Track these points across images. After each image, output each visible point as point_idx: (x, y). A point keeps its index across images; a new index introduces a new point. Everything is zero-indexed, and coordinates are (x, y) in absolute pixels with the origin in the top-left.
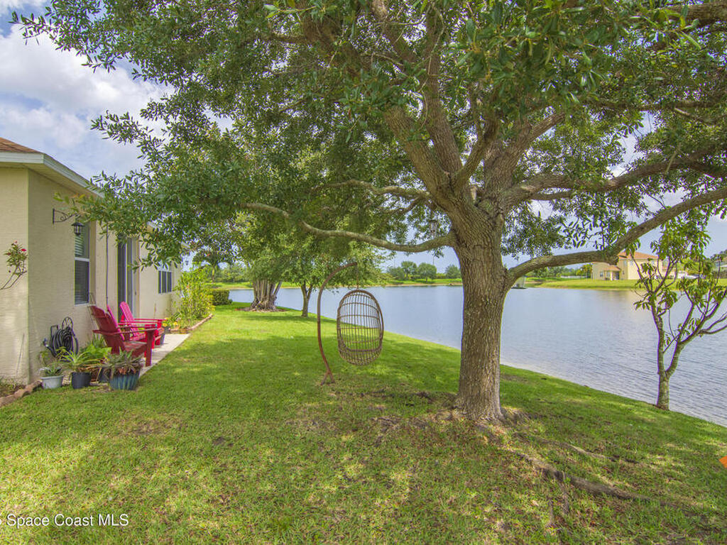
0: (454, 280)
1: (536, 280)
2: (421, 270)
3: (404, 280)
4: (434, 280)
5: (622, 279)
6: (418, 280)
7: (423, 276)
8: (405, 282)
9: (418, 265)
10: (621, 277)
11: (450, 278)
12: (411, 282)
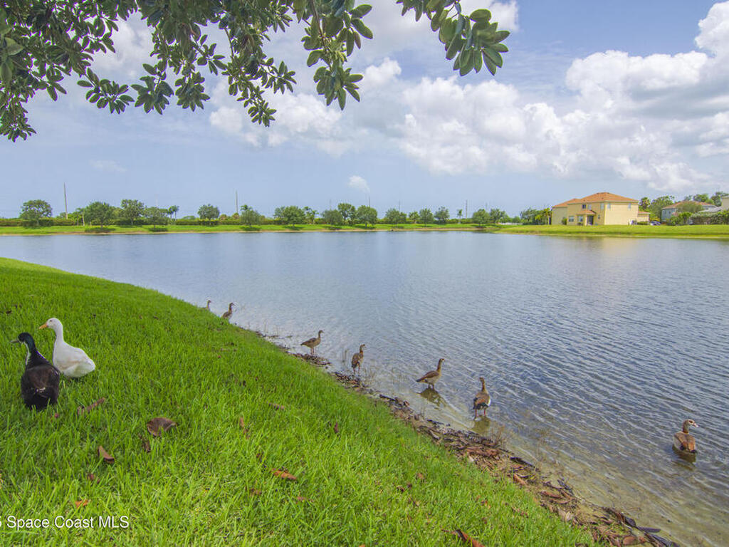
0: (394, 225)
1: (477, 227)
2: (360, 214)
3: (342, 225)
4: (375, 226)
5: (597, 224)
6: (357, 225)
7: (363, 221)
8: (343, 227)
9: (357, 209)
10: (594, 222)
11: (390, 223)
12: (349, 227)
